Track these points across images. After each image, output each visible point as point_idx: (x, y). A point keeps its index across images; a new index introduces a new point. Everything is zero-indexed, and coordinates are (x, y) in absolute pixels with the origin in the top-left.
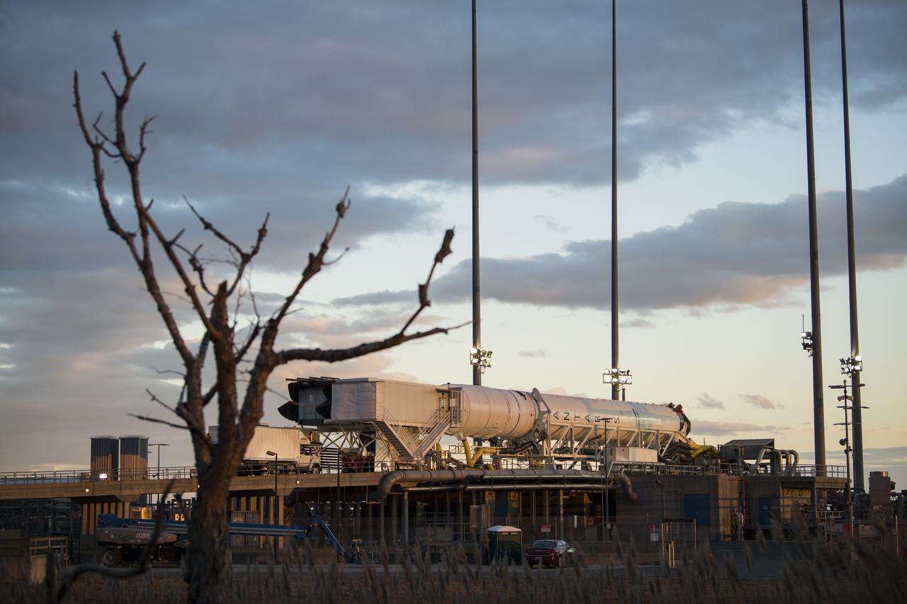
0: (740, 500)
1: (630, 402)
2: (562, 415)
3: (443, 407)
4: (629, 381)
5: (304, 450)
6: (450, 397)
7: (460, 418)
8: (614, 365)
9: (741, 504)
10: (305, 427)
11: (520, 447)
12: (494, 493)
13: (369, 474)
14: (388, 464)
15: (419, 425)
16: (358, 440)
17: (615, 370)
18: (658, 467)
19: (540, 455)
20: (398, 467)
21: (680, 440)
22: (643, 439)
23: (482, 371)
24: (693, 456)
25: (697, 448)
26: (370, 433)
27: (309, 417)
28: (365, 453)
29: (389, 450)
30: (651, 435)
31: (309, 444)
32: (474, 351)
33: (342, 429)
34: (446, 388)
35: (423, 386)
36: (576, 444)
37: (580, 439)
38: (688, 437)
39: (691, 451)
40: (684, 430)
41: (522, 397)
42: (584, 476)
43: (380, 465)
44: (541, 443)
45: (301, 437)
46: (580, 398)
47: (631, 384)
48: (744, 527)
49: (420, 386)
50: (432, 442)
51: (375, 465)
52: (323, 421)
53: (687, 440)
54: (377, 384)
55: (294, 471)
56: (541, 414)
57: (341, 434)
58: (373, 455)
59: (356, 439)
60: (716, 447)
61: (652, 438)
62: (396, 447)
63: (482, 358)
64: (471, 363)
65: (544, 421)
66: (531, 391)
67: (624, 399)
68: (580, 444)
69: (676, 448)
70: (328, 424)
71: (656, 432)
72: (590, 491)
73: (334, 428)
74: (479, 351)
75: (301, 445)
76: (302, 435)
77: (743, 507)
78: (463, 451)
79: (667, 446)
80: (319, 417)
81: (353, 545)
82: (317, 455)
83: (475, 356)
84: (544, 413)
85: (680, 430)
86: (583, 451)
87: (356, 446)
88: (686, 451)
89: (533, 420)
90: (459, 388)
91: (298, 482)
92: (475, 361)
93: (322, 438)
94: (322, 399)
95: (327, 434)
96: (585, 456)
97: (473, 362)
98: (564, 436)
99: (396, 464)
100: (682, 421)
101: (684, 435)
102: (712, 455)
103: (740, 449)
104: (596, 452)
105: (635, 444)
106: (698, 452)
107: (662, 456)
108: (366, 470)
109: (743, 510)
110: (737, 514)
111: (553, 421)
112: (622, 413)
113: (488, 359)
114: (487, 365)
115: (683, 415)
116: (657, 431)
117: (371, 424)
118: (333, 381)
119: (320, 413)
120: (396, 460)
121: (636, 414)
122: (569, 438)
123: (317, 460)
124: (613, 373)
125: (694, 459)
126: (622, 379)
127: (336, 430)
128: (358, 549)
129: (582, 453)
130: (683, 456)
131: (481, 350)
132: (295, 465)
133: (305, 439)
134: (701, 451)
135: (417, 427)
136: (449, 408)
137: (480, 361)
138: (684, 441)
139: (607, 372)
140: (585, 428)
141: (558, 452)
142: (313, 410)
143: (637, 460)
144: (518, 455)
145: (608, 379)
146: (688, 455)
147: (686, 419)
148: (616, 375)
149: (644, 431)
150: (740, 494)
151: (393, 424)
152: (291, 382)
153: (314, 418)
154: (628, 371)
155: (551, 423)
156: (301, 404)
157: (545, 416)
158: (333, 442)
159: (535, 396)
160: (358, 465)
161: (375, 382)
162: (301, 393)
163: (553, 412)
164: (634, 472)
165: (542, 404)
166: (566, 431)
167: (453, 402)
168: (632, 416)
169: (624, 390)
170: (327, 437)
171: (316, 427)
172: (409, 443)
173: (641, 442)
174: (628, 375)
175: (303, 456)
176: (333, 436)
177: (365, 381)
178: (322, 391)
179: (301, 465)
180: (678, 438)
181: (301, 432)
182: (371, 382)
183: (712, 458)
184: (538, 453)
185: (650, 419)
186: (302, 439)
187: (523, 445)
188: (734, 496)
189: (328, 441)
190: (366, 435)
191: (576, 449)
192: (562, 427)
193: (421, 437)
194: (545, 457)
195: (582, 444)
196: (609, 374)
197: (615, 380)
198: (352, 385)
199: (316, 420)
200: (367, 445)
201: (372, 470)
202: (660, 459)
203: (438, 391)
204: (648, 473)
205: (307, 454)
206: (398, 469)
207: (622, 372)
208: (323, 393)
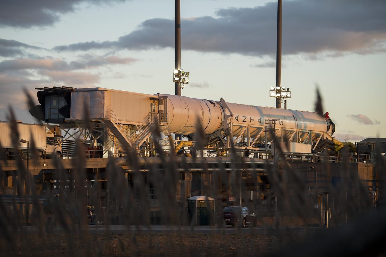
0: (374, 181)
1: (291, 110)
2: (241, 118)
3: (154, 111)
4: (289, 96)
5: (49, 141)
6: (159, 104)
7: (166, 119)
8: (278, 84)
9: (374, 185)
10: (50, 124)
11: (211, 141)
12: (191, 174)
13: (99, 159)
14: (113, 152)
15: (136, 124)
16: (90, 135)
17: (278, 88)
18: (312, 157)
19: (225, 147)
20: (121, 155)
21: (327, 138)
22: (301, 136)
23: (182, 86)
24: (337, 150)
25: (339, 144)
26: (100, 129)
27: (53, 117)
28: (95, 144)
29: (114, 142)
30: (306, 134)
31: (54, 137)
32: (176, 72)
33: (78, 126)
34: (156, 97)
35: (139, 95)
36: (251, 140)
37: (254, 137)
38: (333, 136)
39: (336, 147)
40: (330, 131)
41: (212, 105)
42: (257, 162)
43: (107, 153)
44: (225, 138)
45: (47, 132)
46: (254, 106)
47: (290, 98)
48: (377, 201)
49: (137, 95)
50: (146, 136)
51: (104, 152)
52: (64, 120)
53: (332, 138)
54: (105, 92)
55: (41, 156)
56: (226, 117)
57: (77, 130)
58: (102, 145)
59: (88, 134)
60: (354, 143)
61: (306, 136)
62: (119, 140)
63: (182, 77)
64: (174, 81)
65: (228, 122)
66: (219, 100)
67: (285, 107)
68: (253, 140)
69: (324, 144)
70: (68, 122)
71: (309, 132)
72: (262, 174)
73: (72, 125)
74: (180, 72)
75: (47, 138)
76: (48, 130)
77: (376, 187)
78: (169, 144)
79: (318, 142)
80: (61, 117)
81: (88, 210)
82: (59, 146)
83: (177, 76)
84: (228, 116)
85: (327, 131)
86: (257, 145)
87: (88, 139)
88: (332, 147)
89: (220, 122)
90: (166, 97)
91: (45, 165)
92: (177, 79)
93: (63, 133)
94: (63, 103)
95: (67, 130)
96: (258, 149)
97: (176, 79)
98: (242, 133)
99: (119, 152)
100: (329, 125)
101: (330, 134)
102: (351, 150)
103: (372, 145)
104: (266, 145)
105: (294, 140)
106: (340, 147)
107: (314, 149)
108: (96, 157)
109: (376, 189)
110: (372, 192)
111: (234, 122)
112: (285, 118)
113: (186, 78)
114: (185, 82)
115: (330, 120)
116: (311, 131)
117: (100, 122)
118: (72, 90)
119: (61, 114)
120: (119, 149)
121: (295, 118)
122: (246, 135)
123: (59, 149)
124: (277, 90)
125: (337, 153)
126: (284, 94)
127: (73, 127)
128: (91, 213)
129: (256, 147)
130: (330, 150)
131: (181, 71)
132: (42, 153)
133: (50, 133)
134: (342, 146)
135: (134, 125)
136: (159, 112)
137: (180, 79)
138: (330, 139)
139: (272, 89)
140: (258, 128)
141: (238, 145)
142: (57, 111)
143: (296, 152)
144: (209, 147)
145: (273, 94)
146: (333, 149)
147: (332, 123)
148: (279, 91)
149: (301, 131)
150: (374, 177)
151: (117, 123)
152: (39, 90)
153: (57, 118)
154: (288, 89)
155: (233, 124)
156: (47, 107)
157: (228, 119)
158: (71, 136)
159: (222, 104)
160: (91, 152)
161: (104, 91)
162: (47, 98)
163: (235, 116)
164: (294, 160)
165: (226, 110)
166: (244, 130)
167: (162, 107)
168: (292, 120)
169: (285, 101)
170: (67, 132)
171: (58, 125)
172: (129, 137)
173: (299, 139)
174: (288, 91)
175: (49, 146)
176: (72, 131)
177: (96, 90)
178: (63, 97)
179: (47, 153)
180: (326, 136)
181: (47, 128)
182: (101, 91)
183: (351, 152)
184: (224, 146)
185: (305, 122)
186: (48, 133)
187: (212, 140)
188: (369, 179)
189: (68, 136)
190: (97, 131)
191: (251, 143)
192: (241, 127)
193: (138, 133)
194: (229, 149)
195: (256, 140)
196: (274, 90)
197: (278, 95)
198: (87, 93)
199: (59, 119)
200: (97, 138)
201: (101, 156)
202: (313, 152)
203: (151, 99)
204: (305, 161)
205: (51, 144)
206: (121, 156)
207: (284, 89)
208: (64, 99)
